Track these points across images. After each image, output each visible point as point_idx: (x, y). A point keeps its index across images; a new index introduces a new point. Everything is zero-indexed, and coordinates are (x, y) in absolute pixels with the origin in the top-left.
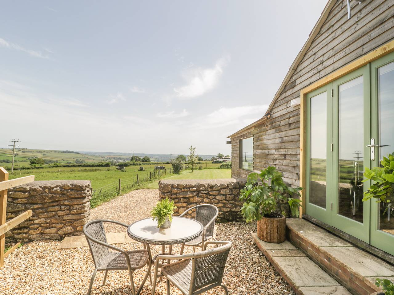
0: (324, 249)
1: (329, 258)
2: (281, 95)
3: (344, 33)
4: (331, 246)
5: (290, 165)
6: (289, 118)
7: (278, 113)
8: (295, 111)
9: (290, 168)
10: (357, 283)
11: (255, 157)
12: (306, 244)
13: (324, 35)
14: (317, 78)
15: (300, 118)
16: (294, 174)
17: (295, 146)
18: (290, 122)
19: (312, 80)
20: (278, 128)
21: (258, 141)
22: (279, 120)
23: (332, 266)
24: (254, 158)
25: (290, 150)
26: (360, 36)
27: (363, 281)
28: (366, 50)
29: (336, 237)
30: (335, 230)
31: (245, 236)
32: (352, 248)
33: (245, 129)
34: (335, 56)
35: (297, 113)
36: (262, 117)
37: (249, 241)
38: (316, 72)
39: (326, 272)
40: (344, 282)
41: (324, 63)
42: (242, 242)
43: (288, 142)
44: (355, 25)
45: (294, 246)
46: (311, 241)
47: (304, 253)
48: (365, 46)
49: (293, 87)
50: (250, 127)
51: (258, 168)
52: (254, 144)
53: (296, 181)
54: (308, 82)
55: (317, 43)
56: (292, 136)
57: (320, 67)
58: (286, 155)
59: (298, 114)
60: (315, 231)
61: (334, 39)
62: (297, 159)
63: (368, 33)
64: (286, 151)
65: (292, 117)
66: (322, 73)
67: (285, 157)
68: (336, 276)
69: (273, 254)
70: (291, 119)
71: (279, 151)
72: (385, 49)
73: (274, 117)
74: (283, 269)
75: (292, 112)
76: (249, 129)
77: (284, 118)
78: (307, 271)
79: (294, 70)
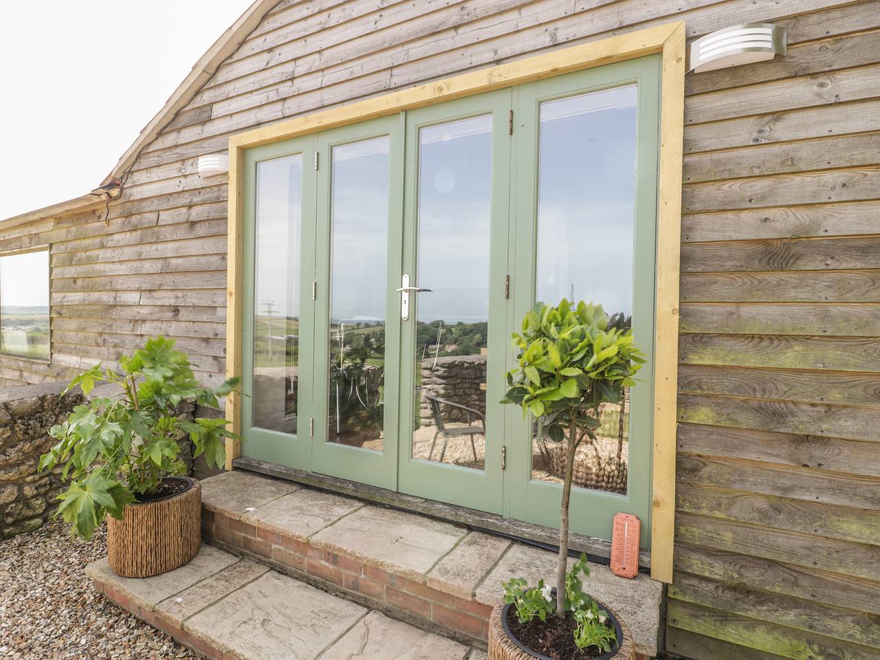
0: (320, 539)
1: (332, 556)
2: (160, 134)
3: (349, 25)
4: (329, 523)
5: (191, 335)
6: (190, 207)
7: (147, 186)
8: (208, 190)
9: (194, 342)
10: (404, 591)
11: (60, 313)
12: (265, 537)
13: (299, 11)
14: (276, 114)
15: (225, 210)
16: (204, 358)
17: (209, 283)
18: (193, 218)
19: (264, 114)
20: (150, 231)
21: (70, 264)
22: (153, 208)
23: (342, 570)
24: (54, 315)
25: (193, 294)
26: (386, 45)
27: (425, 583)
28: (397, 80)
29: (325, 495)
30: (321, 480)
31: (51, 581)
32: (366, 511)
33: (15, 223)
34: (326, 72)
35: (215, 195)
36: (90, 192)
37: (73, 595)
38: (275, 99)
39: (326, 591)
40: (374, 599)
41: (295, 81)
42: (44, 609)
43: (186, 272)
44: (376, 16)
45: (228, 552)
46: (286, 529)
47: (260, 562)
48: (395, 71)
49: (203, 123)
50: (36, 217)
51: (73, 346)
52: (54, 272)
53: (211, 376)
54: (251, 118)
55: (278, 25)
56: (200, 258)
57: (287, 88)
58: (180, 308)
59: (218, 198)
60: (278, 496)
61: (323, 30)
62: (215, 317)
63: (403, 44)
64: (177, 297)
65: (201, 205)
66: (292, 106)
67: (177, 315)
68: (353, 592)
69: (184, 611)
70: (195, 210)
71: (153, 297)
72: (441, 89)
73: (136, 198)
74: (232, 646)
75: (198, 190)
76: (31, 223)
77: (171, 204)
78: (289, 612)
79: (207, 76)
